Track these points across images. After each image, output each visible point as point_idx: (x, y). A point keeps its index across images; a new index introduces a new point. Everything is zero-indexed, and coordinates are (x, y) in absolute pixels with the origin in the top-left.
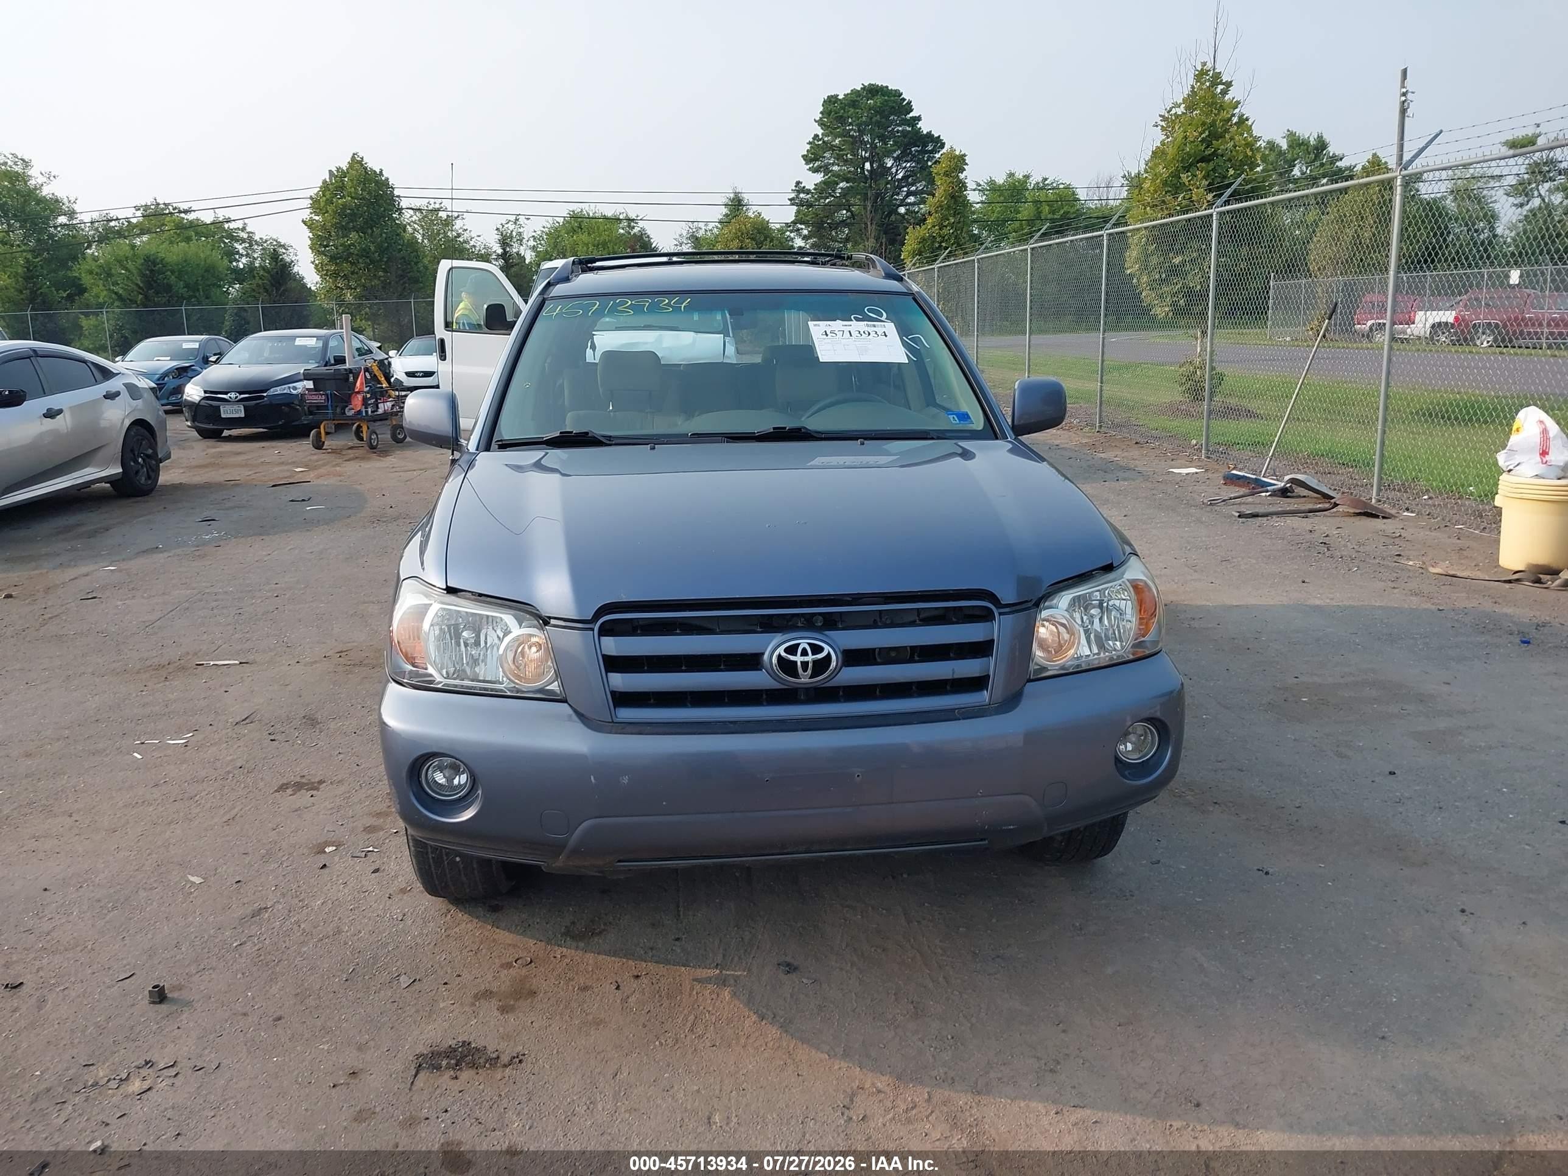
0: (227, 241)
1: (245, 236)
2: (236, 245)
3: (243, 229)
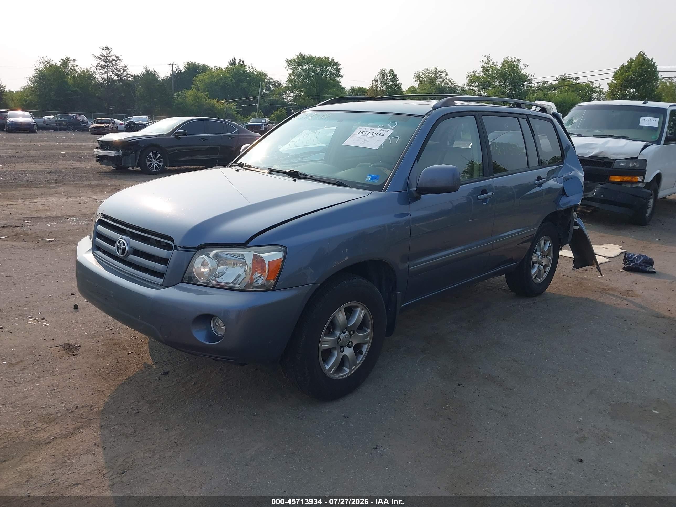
0: (590, 92)
1: (598, 90)
2: (594, 94)
3: (598, 87)
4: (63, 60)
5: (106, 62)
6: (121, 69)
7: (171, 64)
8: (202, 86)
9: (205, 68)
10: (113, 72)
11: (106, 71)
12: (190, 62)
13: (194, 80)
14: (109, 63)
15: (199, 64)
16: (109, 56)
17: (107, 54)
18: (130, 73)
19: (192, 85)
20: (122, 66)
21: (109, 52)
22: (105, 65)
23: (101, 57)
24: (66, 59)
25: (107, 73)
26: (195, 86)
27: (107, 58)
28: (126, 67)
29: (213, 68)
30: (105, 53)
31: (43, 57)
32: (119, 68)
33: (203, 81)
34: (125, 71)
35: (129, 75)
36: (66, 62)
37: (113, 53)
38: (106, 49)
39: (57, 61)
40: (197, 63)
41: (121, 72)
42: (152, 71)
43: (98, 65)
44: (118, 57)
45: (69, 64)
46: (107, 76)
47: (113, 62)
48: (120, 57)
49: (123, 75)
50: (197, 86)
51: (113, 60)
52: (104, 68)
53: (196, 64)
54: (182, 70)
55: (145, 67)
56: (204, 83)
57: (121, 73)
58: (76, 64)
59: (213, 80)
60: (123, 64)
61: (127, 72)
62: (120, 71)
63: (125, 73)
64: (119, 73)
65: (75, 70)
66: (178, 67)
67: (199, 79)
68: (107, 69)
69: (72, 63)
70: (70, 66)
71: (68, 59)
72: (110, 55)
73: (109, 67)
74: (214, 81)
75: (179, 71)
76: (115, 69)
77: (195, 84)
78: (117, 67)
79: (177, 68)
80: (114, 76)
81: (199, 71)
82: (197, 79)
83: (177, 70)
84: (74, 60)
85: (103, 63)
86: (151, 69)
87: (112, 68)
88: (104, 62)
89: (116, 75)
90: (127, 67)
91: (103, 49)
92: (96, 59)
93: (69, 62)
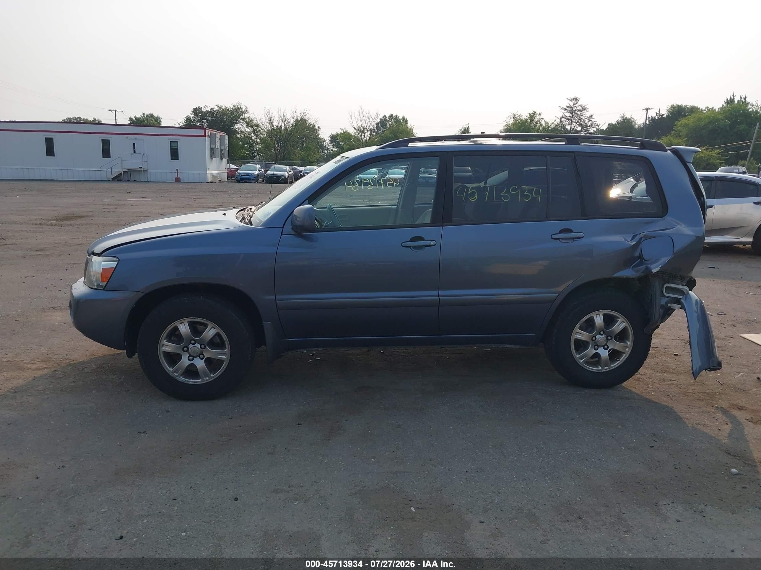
4: (529, 114)
5: (572, 113)
6: (586, 119)
7: (645, 109)
8: (684, 132)
9: (693, 110)
10: (576, 123)
11: (571, 122)
12: (675, 105)
13: (676, 125)
14: (574, 114)
15: (686, 106)
16: (576, 107)
17: (574, 105)
18: (594, 123)
19: (672, 131)
20: (586, 116)
21: (576, 102)
22: (570, 116)
23: (567, 108)
24: (532, 113)
25: (571, 124)
26: (676, 131)
27: (573, 109)
28: (591, 116)
29: (704, 108)
30: (572, 104)
31: (514, 113)
32: (583, 118)
33: (686, 125)
34: (590, 121)
35: (594, 125)
36: (532, 116)
37: (580, 103)
38: (573, 100)
39: (524, 115)
40: (684, 105)
41: (586, 122)
42: (629, 118)
43: (563, 117)
44: (584, 106)
45: (535, 118)
46: (571, 127)
47: (579, 113)
48: (586, 107)
49: (588, 125)
50: (678, 132)
51: (579, 110)
52: (569, 119)
53: (682, 107)
54: (664, 115)
55: (622, 115)
56: (687, 129)
57: (585, 124)
58: (541, 117)
59: (699, 124)
60: (588, 114)
61: (592, 122)
62: (584, 122)
63: (590, 123)
64: (583, 124)
65: (541, 124)
66: (659, 111)
67: (682, 124)
68: (572, 120)
69: (538, 117)
70: (536, 120)
71: (534, 113)
72: (577, 105)
73: (574, 118)
74: (701, 124)
75: (660, 115)
76: (579, 119)
77: (676, 129)
78: (582, 117)
79: (658, 113)
80: (577, 127)
81: (685, 113)
82: (680, 123)
83: (657, 115)
84: (540, 114)
85: (568, 114)
86: (628, 116)
87: (576, 119)
88: (570, 113)
89: (581, 125)
90: (593, 117)
91: (571, 100)
92: (562, 111)
93: (535, 116)
